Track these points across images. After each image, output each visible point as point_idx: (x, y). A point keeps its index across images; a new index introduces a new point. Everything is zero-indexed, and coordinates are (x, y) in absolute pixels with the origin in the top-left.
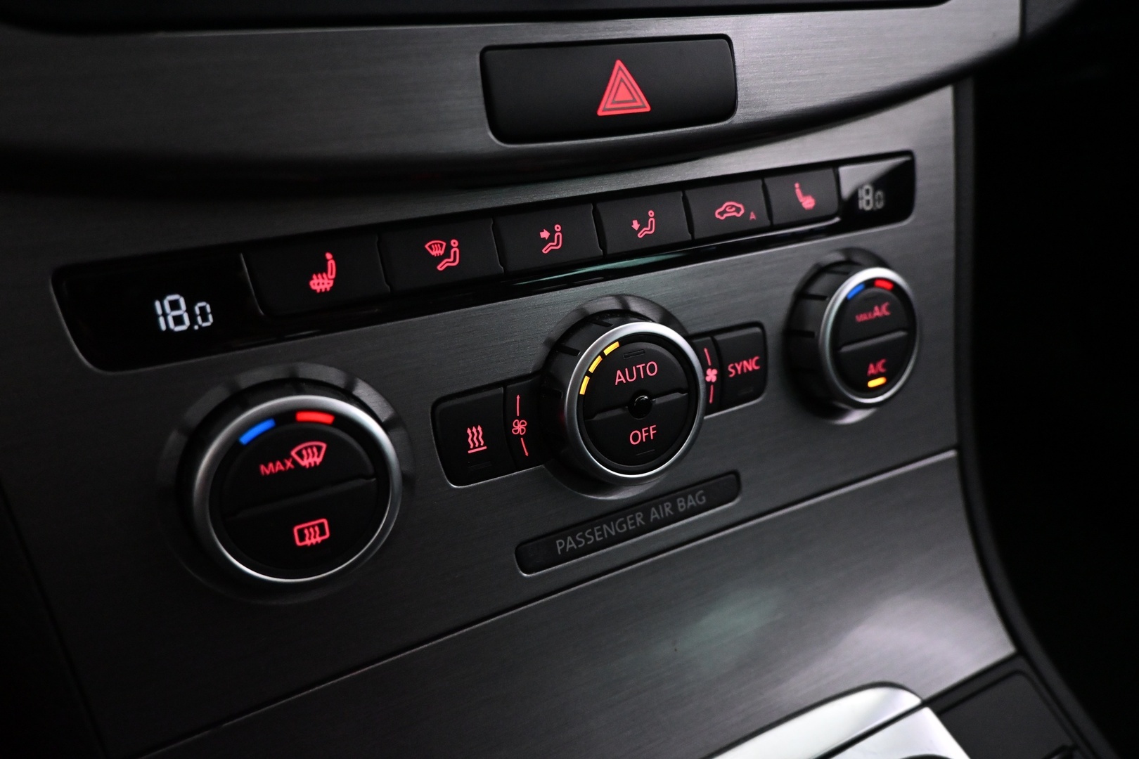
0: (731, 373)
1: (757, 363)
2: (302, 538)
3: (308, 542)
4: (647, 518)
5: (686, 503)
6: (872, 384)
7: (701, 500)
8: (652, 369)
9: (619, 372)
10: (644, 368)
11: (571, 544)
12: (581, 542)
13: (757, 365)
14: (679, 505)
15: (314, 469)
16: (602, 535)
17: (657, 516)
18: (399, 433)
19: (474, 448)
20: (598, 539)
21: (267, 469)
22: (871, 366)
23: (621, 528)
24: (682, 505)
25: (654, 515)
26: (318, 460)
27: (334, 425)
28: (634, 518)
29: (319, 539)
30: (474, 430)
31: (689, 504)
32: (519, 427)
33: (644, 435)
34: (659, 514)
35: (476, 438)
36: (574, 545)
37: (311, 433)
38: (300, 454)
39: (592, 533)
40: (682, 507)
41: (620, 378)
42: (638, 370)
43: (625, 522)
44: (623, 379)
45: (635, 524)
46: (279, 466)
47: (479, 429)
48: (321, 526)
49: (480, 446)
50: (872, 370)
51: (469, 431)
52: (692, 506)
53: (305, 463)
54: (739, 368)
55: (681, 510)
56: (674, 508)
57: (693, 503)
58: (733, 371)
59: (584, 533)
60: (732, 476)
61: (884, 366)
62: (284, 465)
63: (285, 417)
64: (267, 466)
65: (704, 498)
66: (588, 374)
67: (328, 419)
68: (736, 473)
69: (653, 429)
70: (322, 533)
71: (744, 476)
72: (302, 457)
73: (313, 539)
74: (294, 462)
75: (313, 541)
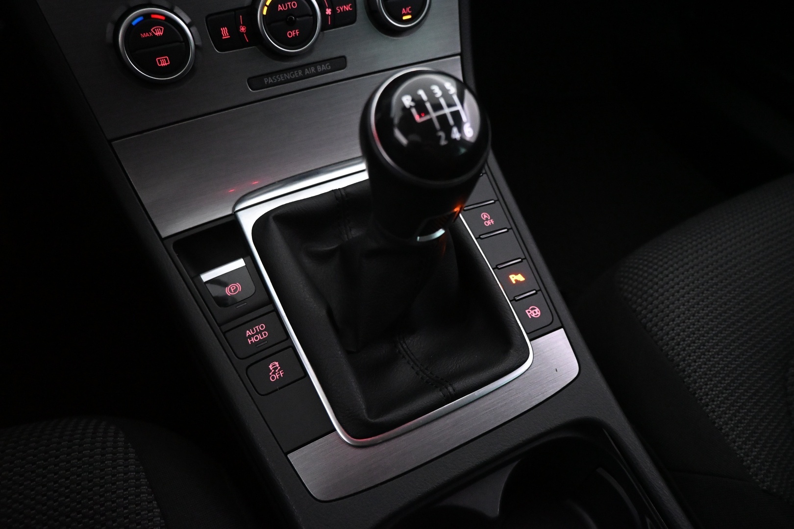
0: (338, 11)
1: (351, 7)
2: (160, 63)
3: (162, 65)
4: (303, 72)
5: (321, 68)
6: (405, 18)
7: (328, 67)
8: (294, 5)
9: (279, 6)
10: (291, 4)
11: (270, 81)
12: (274, 80)
13: (350, 8)
14: (318, 69)
15: (160, 37)
16: (284, 78)
17: (308, 72)
18: (194, 29)
19: (225, 36)
20: (282, 80)
21: (144, 35)
22: (404, 9)
23: (292, 76)
24: (319, 69)
25: (307, 72)
26: (162, 34)
27: (165, 20)
28: (298, 72)
29: (166, 64)
30: (224, 29)
31: (323, 69)
32: (243, 29)
33: (294, 34)
34: (309, 71)
35: (225, 32)
36: (272, 81)
37: (158, 23)
38: (154, 30)
39: (280, 77)
40: (319, 70)
41: (280, 8)
42: (288, 5)
43: (294, 73)
44: (281, 8)
45: (298, 75)
46: (147, 35)
47: (226, 28)
48: (166, 59)
49: (227, 36)
50: (404, 11)
51: (222, 29)
52: (324, 70)
53: (156, 34)
54: (342, 9)
55: (319, 71)
56: (316, 69)
57: (325, 68)
58: (339, 10)
59: (276, 76)
60: (343, 59)
61: (410, 10)
62: (149, 34)
63: (147, 16)
64: (143, 35)
65: (330, 67)
66: (267, 6)
67: (163, 18)
68: (344, 57)
69: (298, 31)
70: (167, 62)
71: (348, 58)
72: (155, 32)
73: (164, 64)
74: (153, 33)
75: (164, 65)
